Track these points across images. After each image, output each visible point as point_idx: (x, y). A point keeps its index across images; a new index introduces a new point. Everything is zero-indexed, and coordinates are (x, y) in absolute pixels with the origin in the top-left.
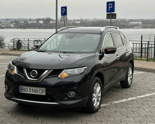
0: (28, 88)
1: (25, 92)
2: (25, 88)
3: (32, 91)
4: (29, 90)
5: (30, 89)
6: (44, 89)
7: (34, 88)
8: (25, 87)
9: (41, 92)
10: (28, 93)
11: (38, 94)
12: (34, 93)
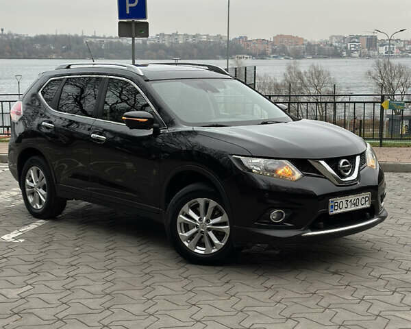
0: (344, 199)
1: (339, 211)
2: (339, 202)
3: (349, 204)
4: (345, 202)
5: (347, 201)
6: (368, 194)
7: (353, 198)
8: (338, 200)
9: (363, 201)
10: (344, 210)
11: (360, 207)
12: (353, 208)
